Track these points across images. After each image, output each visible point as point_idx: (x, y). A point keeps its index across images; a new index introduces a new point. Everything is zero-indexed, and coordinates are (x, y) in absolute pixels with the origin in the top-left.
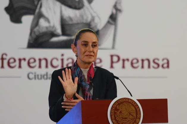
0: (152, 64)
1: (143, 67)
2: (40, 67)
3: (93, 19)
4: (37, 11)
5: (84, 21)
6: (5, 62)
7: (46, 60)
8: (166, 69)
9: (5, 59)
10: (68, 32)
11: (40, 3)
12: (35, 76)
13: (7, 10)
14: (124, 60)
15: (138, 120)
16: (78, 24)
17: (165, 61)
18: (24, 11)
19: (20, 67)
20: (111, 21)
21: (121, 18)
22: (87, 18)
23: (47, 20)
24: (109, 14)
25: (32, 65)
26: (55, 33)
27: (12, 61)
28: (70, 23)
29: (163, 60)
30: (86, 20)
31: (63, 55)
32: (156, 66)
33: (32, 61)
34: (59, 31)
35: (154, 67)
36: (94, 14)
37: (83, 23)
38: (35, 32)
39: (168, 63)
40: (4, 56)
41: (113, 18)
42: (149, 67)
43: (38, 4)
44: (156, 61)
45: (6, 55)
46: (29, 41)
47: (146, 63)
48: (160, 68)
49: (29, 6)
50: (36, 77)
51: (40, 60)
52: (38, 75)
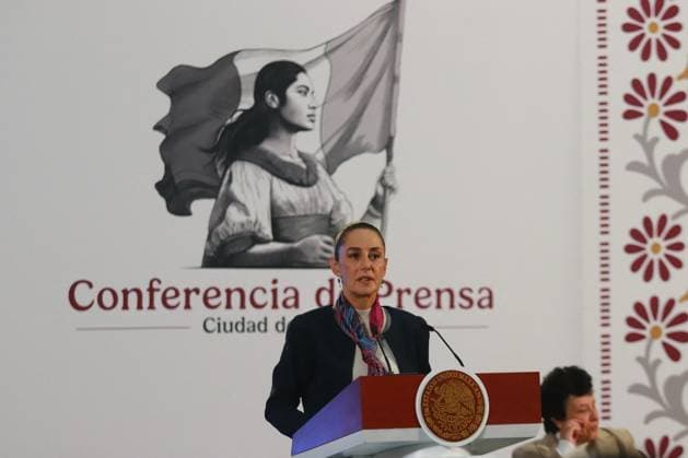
0: (458, 300)
1: (439, 306)
2: (229, 306)
3: (337, 207)
4: (223, 189)
5: (320, 211)
6: (158, 297)
7: (241, 291)
8: (487, 310)
9: (158, 290)
10: (285, 234)
11: (228, 172)
12: (219, 324)
13: (160, 187)
14: (400, 292)
15: (478, 417)
16: (306, 216)
17: (485, 294)
18: (195, 190)
19: (188, 306)
20: (373, 211)
21: (393, 204)
22: (326, 203)
23: (244, 208)
24: (371, 195)
25: (212, 302)
26: (260, 235)
27: (171, 293)
28: (291, 214)
29: (480, 291)
30: (323, 209)
31: (275, 282)
32: (466, 303)
33: (212, 293)
34: (267, 231)
35: (461, 306)
36: (339, 197)
37: (316, 215)
38: (217, 234)
39: (490, 297)
40: (155, 285)
41: (378, 204)
42: (452, 306)
43: (224, 175)
44: (466, 293)
45: (159, 282)
46: (206, 251)
47: (445, 297)
48: (475, 306)
49: (206, 179)
50: (222, 327)
51: (229, 292)
52: (225, 324)
